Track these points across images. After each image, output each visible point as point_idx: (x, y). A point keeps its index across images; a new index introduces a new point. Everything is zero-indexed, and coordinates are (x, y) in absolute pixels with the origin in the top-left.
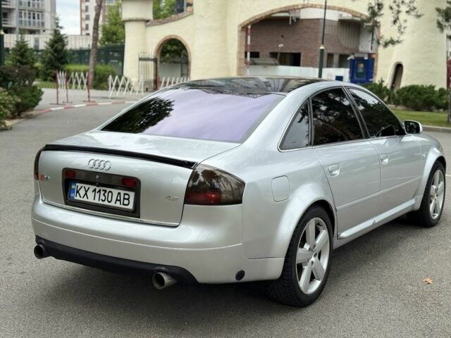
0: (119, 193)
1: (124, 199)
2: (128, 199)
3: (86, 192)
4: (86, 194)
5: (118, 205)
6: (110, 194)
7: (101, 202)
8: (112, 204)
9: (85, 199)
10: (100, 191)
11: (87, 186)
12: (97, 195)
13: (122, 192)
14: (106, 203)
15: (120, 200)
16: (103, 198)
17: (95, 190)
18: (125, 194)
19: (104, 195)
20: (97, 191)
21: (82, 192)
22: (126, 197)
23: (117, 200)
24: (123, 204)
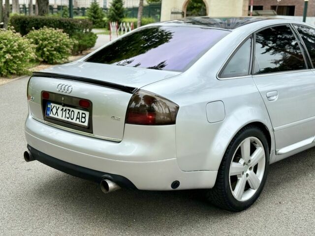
0: (79, 113)
1: (82, 117)
2: (85, 118)
3: (57, 110)
4: (57, 112)
5: (78, 122)
6: (73, 112)
7: (66, 119)
8: (74, 121)
9: (56, 116)
10: (66, 110)
11: (58, 106)
12: (64, 113)
13: (81, 112)
14: (70, 120)
15: (79, 118)
16: (67, 115)
17: (62, 109)
18: (83, 113)
19: (69, 113)
20: (64, 110)
21: (54, 110)
22: (84, 116)
23: (77, 118)
24: (82, 122)
